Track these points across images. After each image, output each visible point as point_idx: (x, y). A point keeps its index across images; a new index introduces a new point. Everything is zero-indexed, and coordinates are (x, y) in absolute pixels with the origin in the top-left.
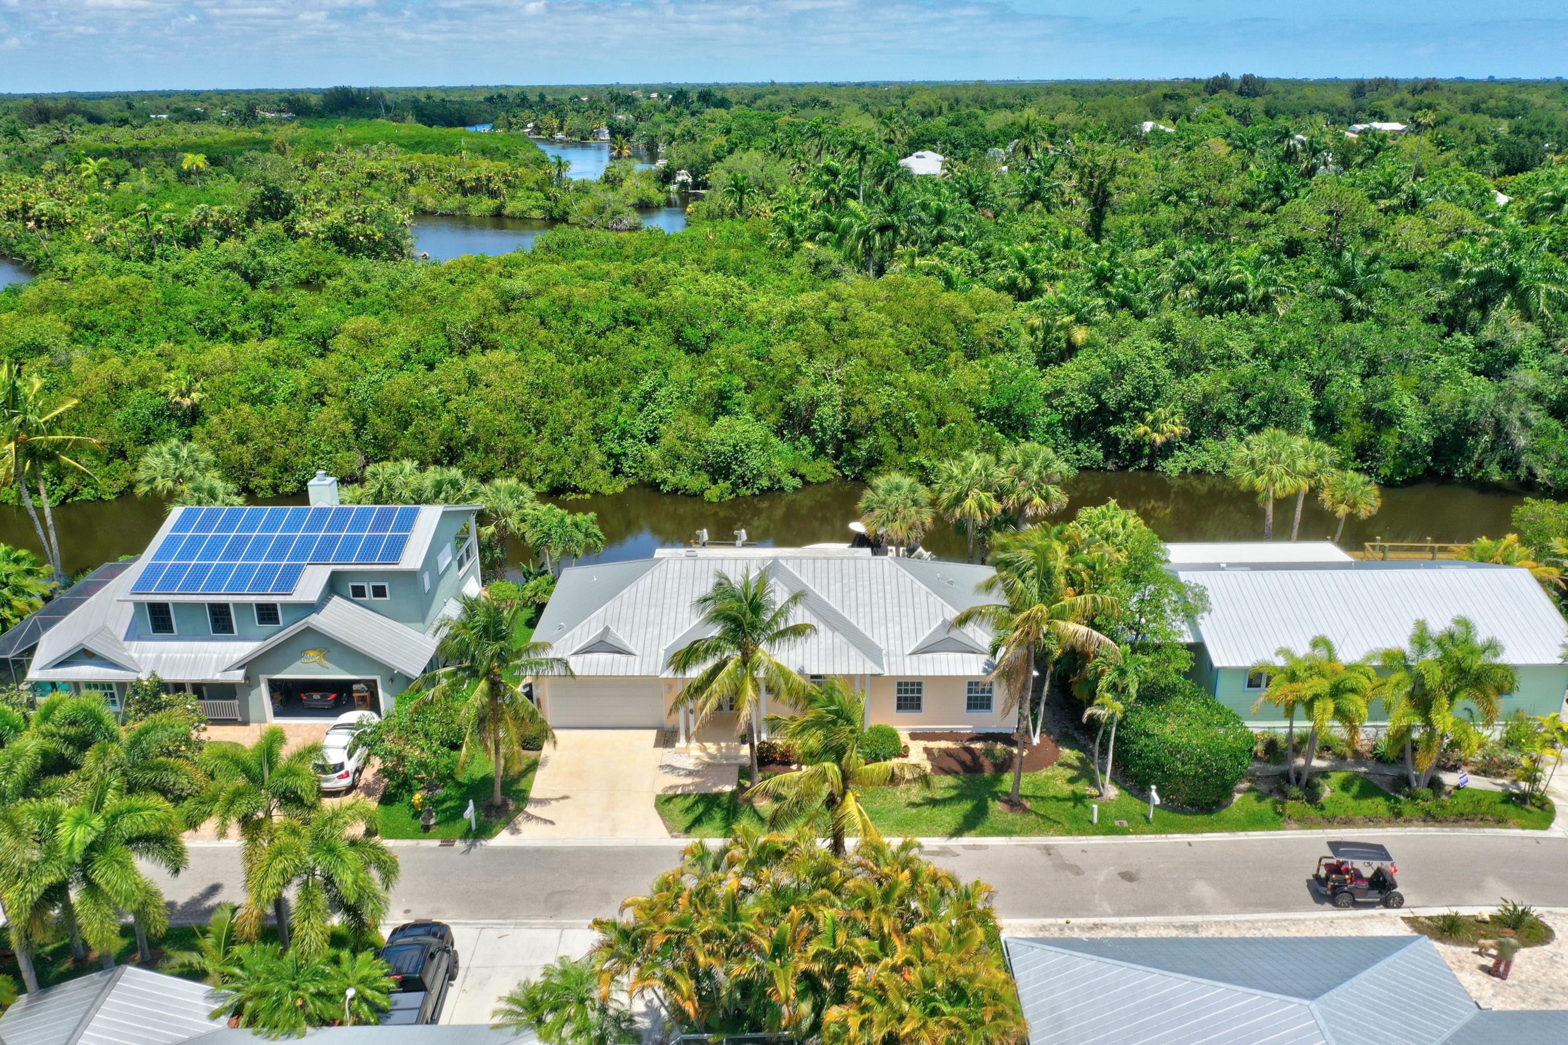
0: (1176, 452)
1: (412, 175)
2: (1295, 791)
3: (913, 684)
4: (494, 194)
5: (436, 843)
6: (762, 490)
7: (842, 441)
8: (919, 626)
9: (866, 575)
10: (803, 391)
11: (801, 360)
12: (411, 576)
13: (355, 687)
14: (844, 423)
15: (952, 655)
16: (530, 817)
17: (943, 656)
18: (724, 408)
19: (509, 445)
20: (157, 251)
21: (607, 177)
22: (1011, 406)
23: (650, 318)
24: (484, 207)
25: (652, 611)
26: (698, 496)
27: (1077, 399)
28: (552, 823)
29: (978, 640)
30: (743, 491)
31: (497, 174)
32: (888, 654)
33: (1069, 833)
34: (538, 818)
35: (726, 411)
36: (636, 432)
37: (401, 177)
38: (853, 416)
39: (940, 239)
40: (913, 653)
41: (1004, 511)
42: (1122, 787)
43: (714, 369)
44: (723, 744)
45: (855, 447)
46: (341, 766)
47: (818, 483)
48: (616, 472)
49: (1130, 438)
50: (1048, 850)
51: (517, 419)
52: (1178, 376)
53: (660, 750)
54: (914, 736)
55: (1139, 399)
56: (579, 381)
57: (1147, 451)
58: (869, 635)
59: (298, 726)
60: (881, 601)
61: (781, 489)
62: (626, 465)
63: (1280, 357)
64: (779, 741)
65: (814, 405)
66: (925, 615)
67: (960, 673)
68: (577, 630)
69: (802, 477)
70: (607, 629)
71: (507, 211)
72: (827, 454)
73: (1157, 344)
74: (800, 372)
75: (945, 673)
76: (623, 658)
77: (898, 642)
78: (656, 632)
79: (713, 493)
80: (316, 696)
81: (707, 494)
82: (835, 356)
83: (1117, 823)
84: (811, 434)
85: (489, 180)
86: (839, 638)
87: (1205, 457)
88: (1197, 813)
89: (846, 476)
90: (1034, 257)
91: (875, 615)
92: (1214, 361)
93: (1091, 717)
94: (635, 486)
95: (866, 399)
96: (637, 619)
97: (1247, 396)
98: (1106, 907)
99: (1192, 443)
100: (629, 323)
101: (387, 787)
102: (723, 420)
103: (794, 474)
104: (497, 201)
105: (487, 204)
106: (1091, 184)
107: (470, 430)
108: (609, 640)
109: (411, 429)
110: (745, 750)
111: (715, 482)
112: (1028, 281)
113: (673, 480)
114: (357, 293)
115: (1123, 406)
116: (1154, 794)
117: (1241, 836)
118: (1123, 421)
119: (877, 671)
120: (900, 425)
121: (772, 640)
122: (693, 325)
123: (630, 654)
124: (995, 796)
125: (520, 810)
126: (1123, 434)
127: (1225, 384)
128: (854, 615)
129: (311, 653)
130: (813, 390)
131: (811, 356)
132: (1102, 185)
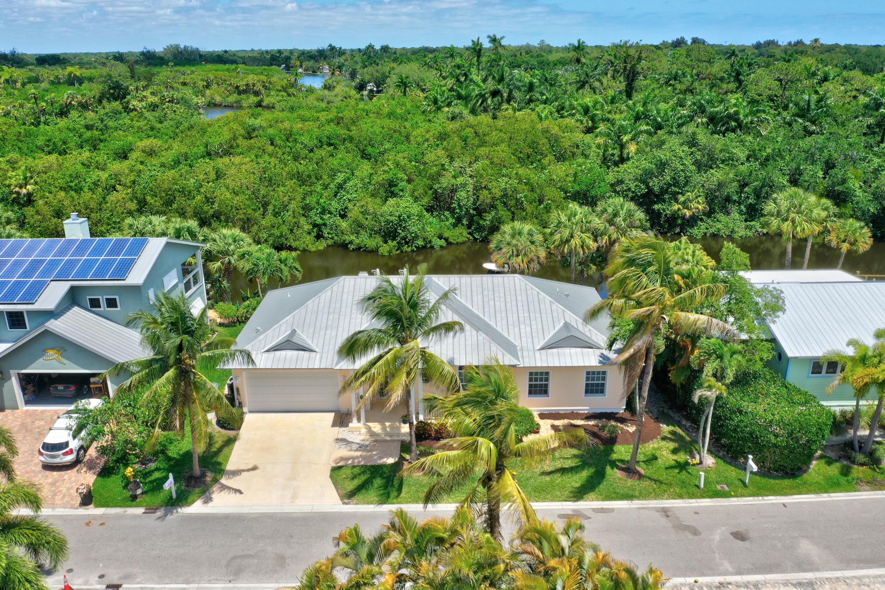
0: (699, 222)
1: (208, 83)
2: (861, 458)
3: (542, 373)
4: (257, 93)
5: (141, 510)
6: (418, 248)
7: (474, 215)
8: (545, 327)
9: (501, 289)
10: (446, 181)
11: (445, 161)
12: (135, 289)
13: (92, 380)
14: (474, 203)
15: (573, 350)
16: (224, 487)
17: (567, 350)
18: (392, 192)
19: (242, 216)
20: (43, 119)
21: (325, 86)
22: (588, 191)
23: (344, 141)
24: (251, 101)
25: (331, 317)
26: (374, 252)
27: (632, 186)
28: (240, 492)
29: (594, 338)
30: (405, 248)
31: (258, 81)
32: (522, 349)
33: (681, 497)
34: (229, 488)
35: (394, 195)
36: (332, 209)
37: (201, 84)
38: (481, 197)
39: (531, 101)
40: (539, 350)
41: (598, 248)
42: (716, 456)
43: (386, 168)
44: (387, 424)
45: (482, 218)
46: (67, 444)
47: (457, 243)
48: (319, 237)
49: (668, 212)
50: (665, 512)
51: (250, 199)
52: (699, 171)
53: (337, 429)
54: (543, 416)
55: (675, 186)
56: (293, 175)
57: (679, 221)
58: (506, 335)
59: (43, 412)
60: (515, 308)
61: (432, 247)
62: (325, 232)
63: (767, 159)
64: (434, 421)
65: (454, 190)
66: (550, 319)
67: (581, 364)
68: (269, 332)
69: (446, 240)
70: (294, 332)
71: (264, 104)
72: (463, 224)
73: (686, 148)
74: (444, 170)
75: (569, 364)
76: (306, 354)
77: (530, 340)
78: (334, 333)
79: (384, 249)
80: (61, 387)
81: (381, 250)
82: (468, 160)
83: (719, 487)
84: (452, 211)
85: (254, 85)
86: (482, 336)
87: (719, 226)
88: (782, 477)
89: (475, 239)
90: (594, 106)
91: (510, 319)
92: (723, 162)
93: (700, 397)
94: (331, 246)
95: (490, 186)
96: (318, 323)
97: (746, 185)
98: (727, 565)
99: (709, 216)
100: (330, 145)
101: (106, 463)
102: (392, 201)
103: (440, 237)
104: (259, 98)
105: (253, 99)
106: (625, 68)
107: (216, 206)
108: (294, 339)
109: (175, 206)
110: (405, 428)
111: (386, 242)
112: (590, 122)
113: (357, 241)
114: (152, 129)
115: (664, 191)
116: (751, 462)
117: (825, 497)
118: (664, 201)
119: (514, 362)
120: (513, 202)
121: (426, 334)
122: (373, 146)
123: (312, 351)
124: (613, 464)
125: (216, 481)
126: (664, 210)
127: (731, 176)
128: (493, 319)
129: (51, 352)
130: (453, 181)
131: (452, 159)
132: (633, 67)
